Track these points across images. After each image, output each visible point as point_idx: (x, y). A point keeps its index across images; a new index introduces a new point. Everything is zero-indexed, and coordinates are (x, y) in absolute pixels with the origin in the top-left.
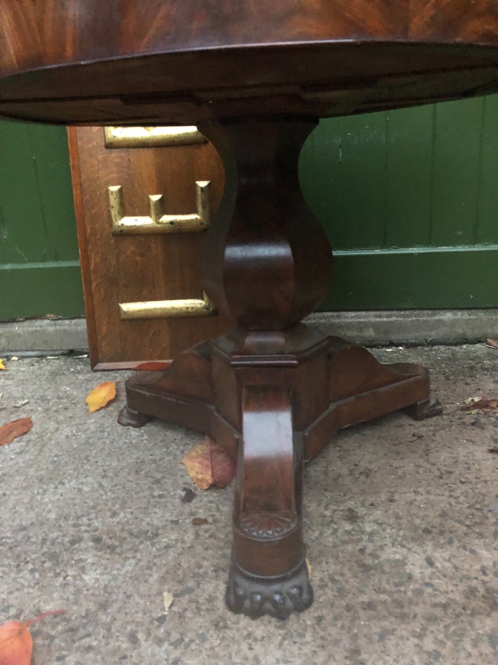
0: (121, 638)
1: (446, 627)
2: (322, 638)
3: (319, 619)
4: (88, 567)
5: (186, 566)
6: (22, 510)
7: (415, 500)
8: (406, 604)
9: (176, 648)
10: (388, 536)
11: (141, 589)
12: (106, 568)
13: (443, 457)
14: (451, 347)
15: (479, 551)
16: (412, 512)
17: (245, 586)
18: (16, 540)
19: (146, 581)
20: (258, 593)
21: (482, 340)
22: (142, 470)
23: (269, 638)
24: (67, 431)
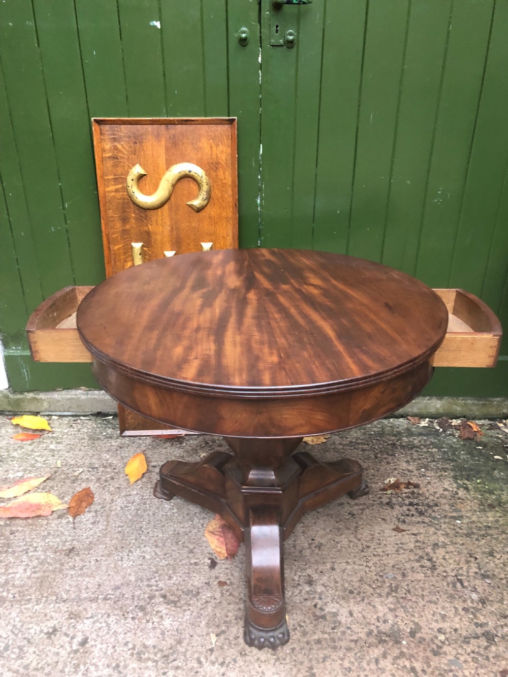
0: (193, 661)
1: (356, 654)
2: (295, 661)
3: (293, 649)
4: (164, 616)
5: (219, 616)
6: (112, 573)
7: (346, 569)
8: (337, 640)
9: (222, 667)
10: (329, 595)
11: (197, 631)
12: (174, 618)
13: (365, 534)
14: (382, 421)
15: (377, 606)
16: (344, 578)
17: (255, 633)
18: (116, 596)
19: (199, 626)
20: (262, 638)
21: (404, 416)
22: (180, 541)
23: (268, 661)
24: (120, 502)
